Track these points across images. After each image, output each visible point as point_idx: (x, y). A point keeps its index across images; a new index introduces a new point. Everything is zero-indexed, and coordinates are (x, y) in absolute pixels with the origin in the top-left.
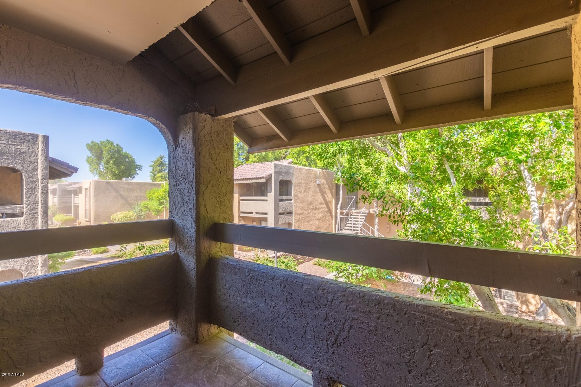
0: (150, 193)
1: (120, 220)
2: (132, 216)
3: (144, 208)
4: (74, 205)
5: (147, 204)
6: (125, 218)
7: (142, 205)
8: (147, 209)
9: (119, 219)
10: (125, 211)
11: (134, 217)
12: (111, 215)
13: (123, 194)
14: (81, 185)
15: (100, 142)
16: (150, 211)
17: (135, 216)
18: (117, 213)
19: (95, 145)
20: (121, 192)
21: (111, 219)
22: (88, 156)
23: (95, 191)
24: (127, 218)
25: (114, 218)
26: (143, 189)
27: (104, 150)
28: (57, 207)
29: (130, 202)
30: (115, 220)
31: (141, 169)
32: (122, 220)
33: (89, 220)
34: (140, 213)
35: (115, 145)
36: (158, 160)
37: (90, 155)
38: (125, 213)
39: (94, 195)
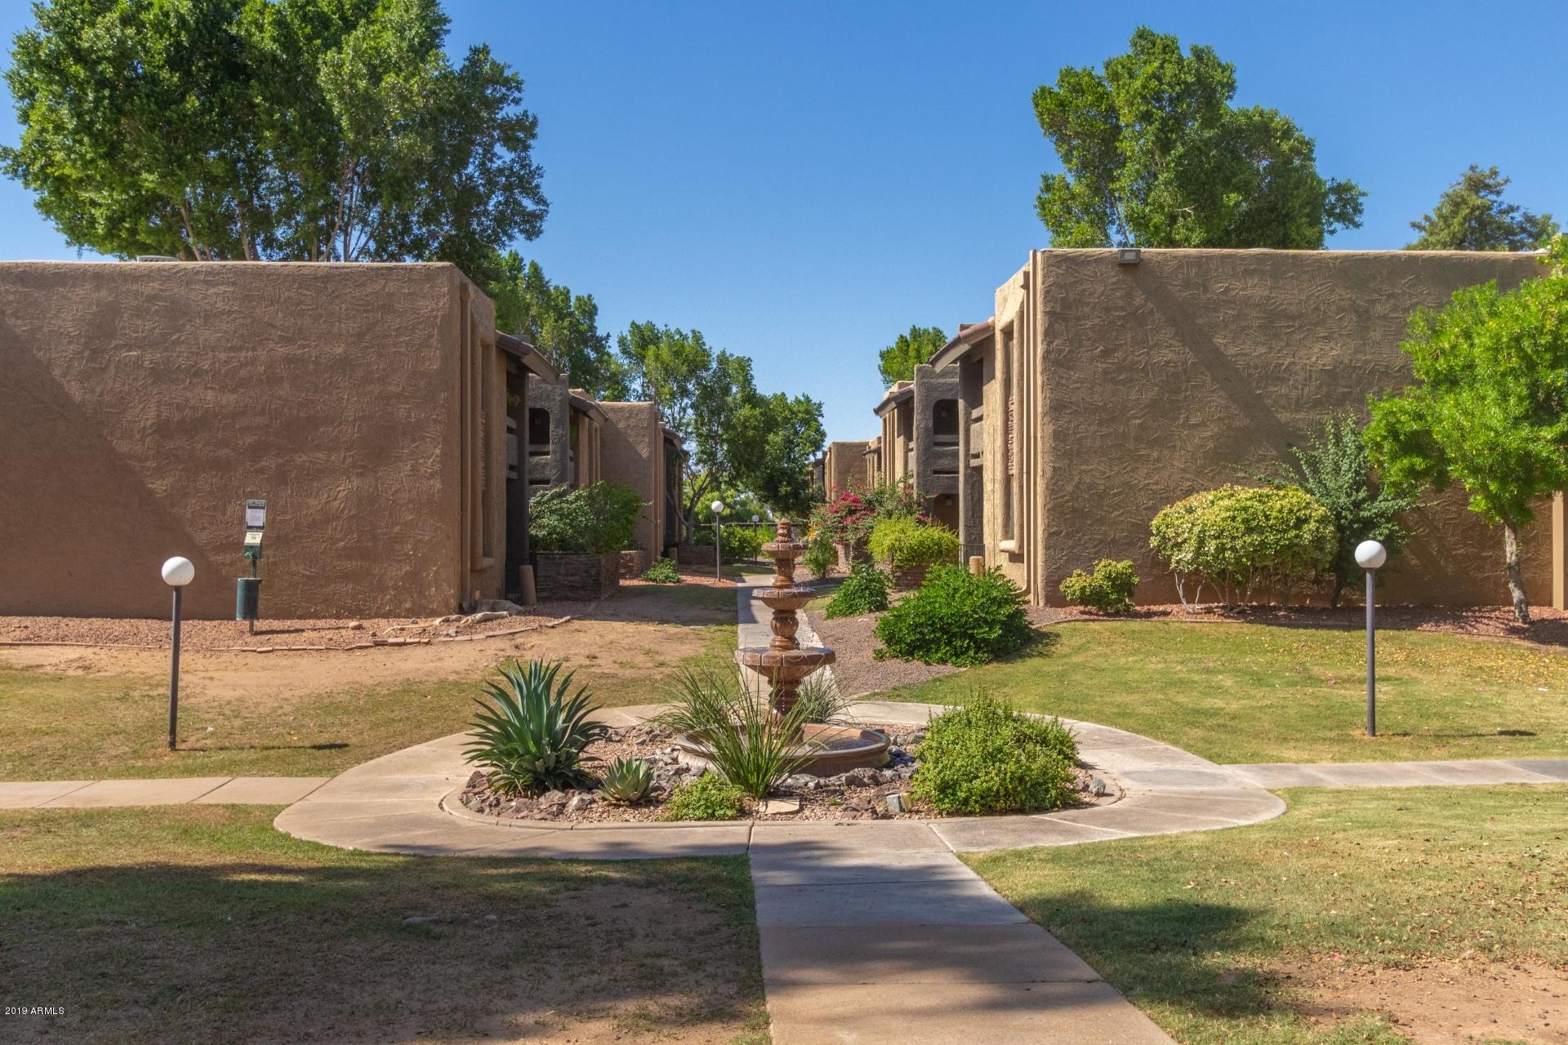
0: (1436, 333)
1: (1211, 546)
2: (1301, 522)
3: (1394, 458)
4: (967, 466)
5: (1420, 417)
6: (1250, 530)
7: (1375, 428)
8: (1419, 463)
9: (1201, 542)
10: (1246, 482)
11: (1312, 525)
12: (1155, 510)
13: (1232, 350)
14: (990, 321)
15: (1107, 65)
16: (1442, 481)
17: (1323, 520)
18: (1193, 501)
19: (1077, 89)
20: (1219, 340)
21: (1154, 542)
22: (1046, 178)
23: (1047, 333)
24: (1260, 530)
25: (1170, 533)
26: (1380, 309)
27: (1119, 102)
28: (915, 496)
29: (1284, 416)
30: (1178, 546)
31: (1357, 210)
32: (1221, 549)
33: (1021, 547)
34: (1357, 505)
35: (1187, 54)
36: (1457, 203)
37: (1060, 170)
38: (1244, 494)
39: (1044, 358)
